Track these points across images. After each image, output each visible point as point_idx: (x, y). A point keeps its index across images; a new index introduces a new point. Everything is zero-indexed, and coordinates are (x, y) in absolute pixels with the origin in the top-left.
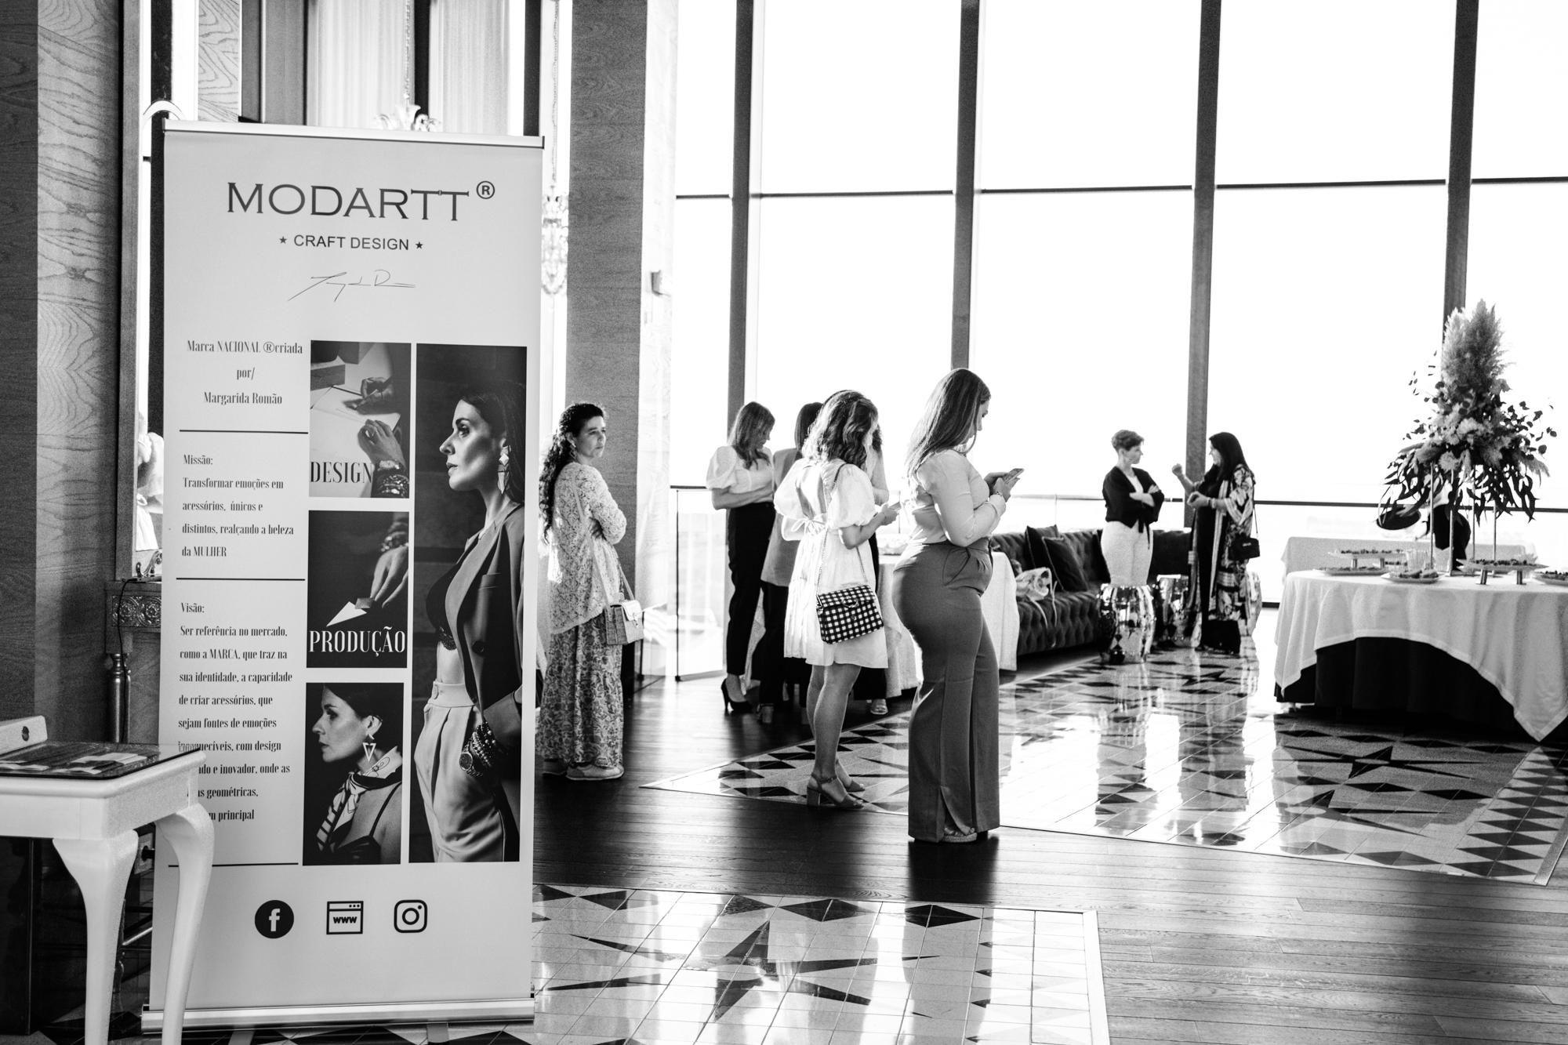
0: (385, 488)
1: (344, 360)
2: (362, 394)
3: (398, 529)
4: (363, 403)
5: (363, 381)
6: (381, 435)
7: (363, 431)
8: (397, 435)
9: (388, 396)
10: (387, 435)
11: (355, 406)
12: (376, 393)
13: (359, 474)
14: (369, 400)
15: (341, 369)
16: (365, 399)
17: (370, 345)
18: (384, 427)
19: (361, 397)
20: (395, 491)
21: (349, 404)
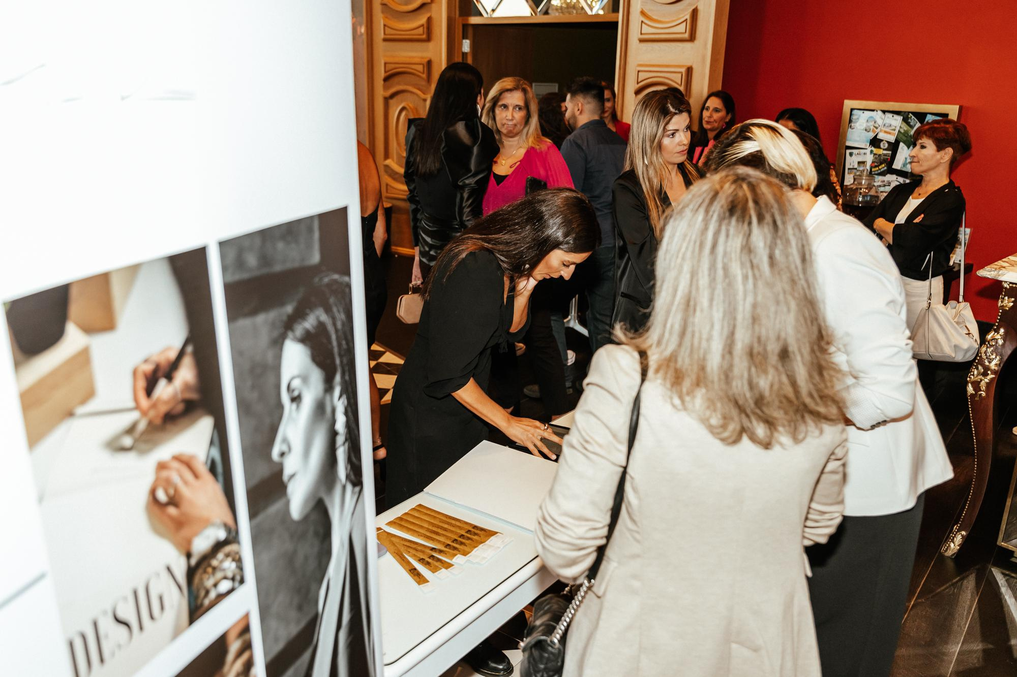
0: (207, 592)
1: (89, 330)
2: (137, 407)
3: (239, 654)
4: (142, 426)
5: (135, 373)
6: (186, 482)
7: (153, 492)
8: (213, 469)
9: (187, 387)
10: (196, 476)
11: (128, 441)
12: (164, 390)
13: (161, 599)
14: (152, 413)
15: (83, 358)
16: (144, 413)
17: (133, 270)
18: (186, 462)
19: (135, 415)
20: (224, 586)
21: (115, 447)
